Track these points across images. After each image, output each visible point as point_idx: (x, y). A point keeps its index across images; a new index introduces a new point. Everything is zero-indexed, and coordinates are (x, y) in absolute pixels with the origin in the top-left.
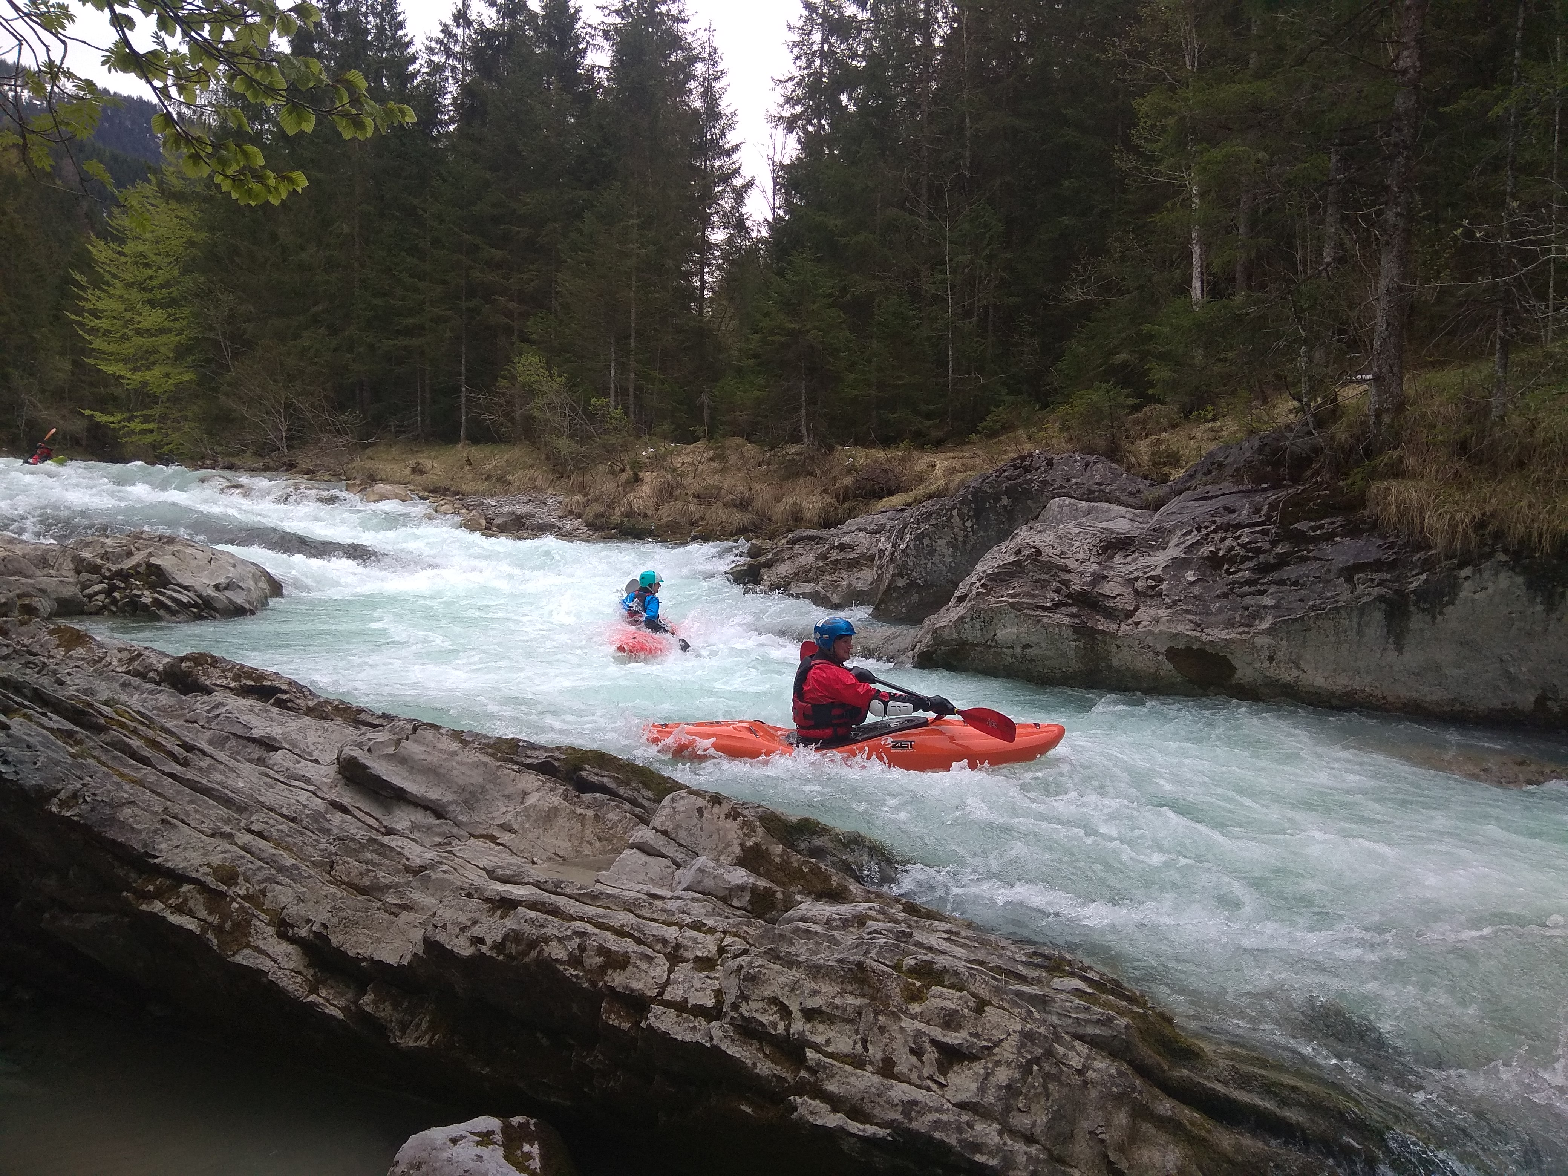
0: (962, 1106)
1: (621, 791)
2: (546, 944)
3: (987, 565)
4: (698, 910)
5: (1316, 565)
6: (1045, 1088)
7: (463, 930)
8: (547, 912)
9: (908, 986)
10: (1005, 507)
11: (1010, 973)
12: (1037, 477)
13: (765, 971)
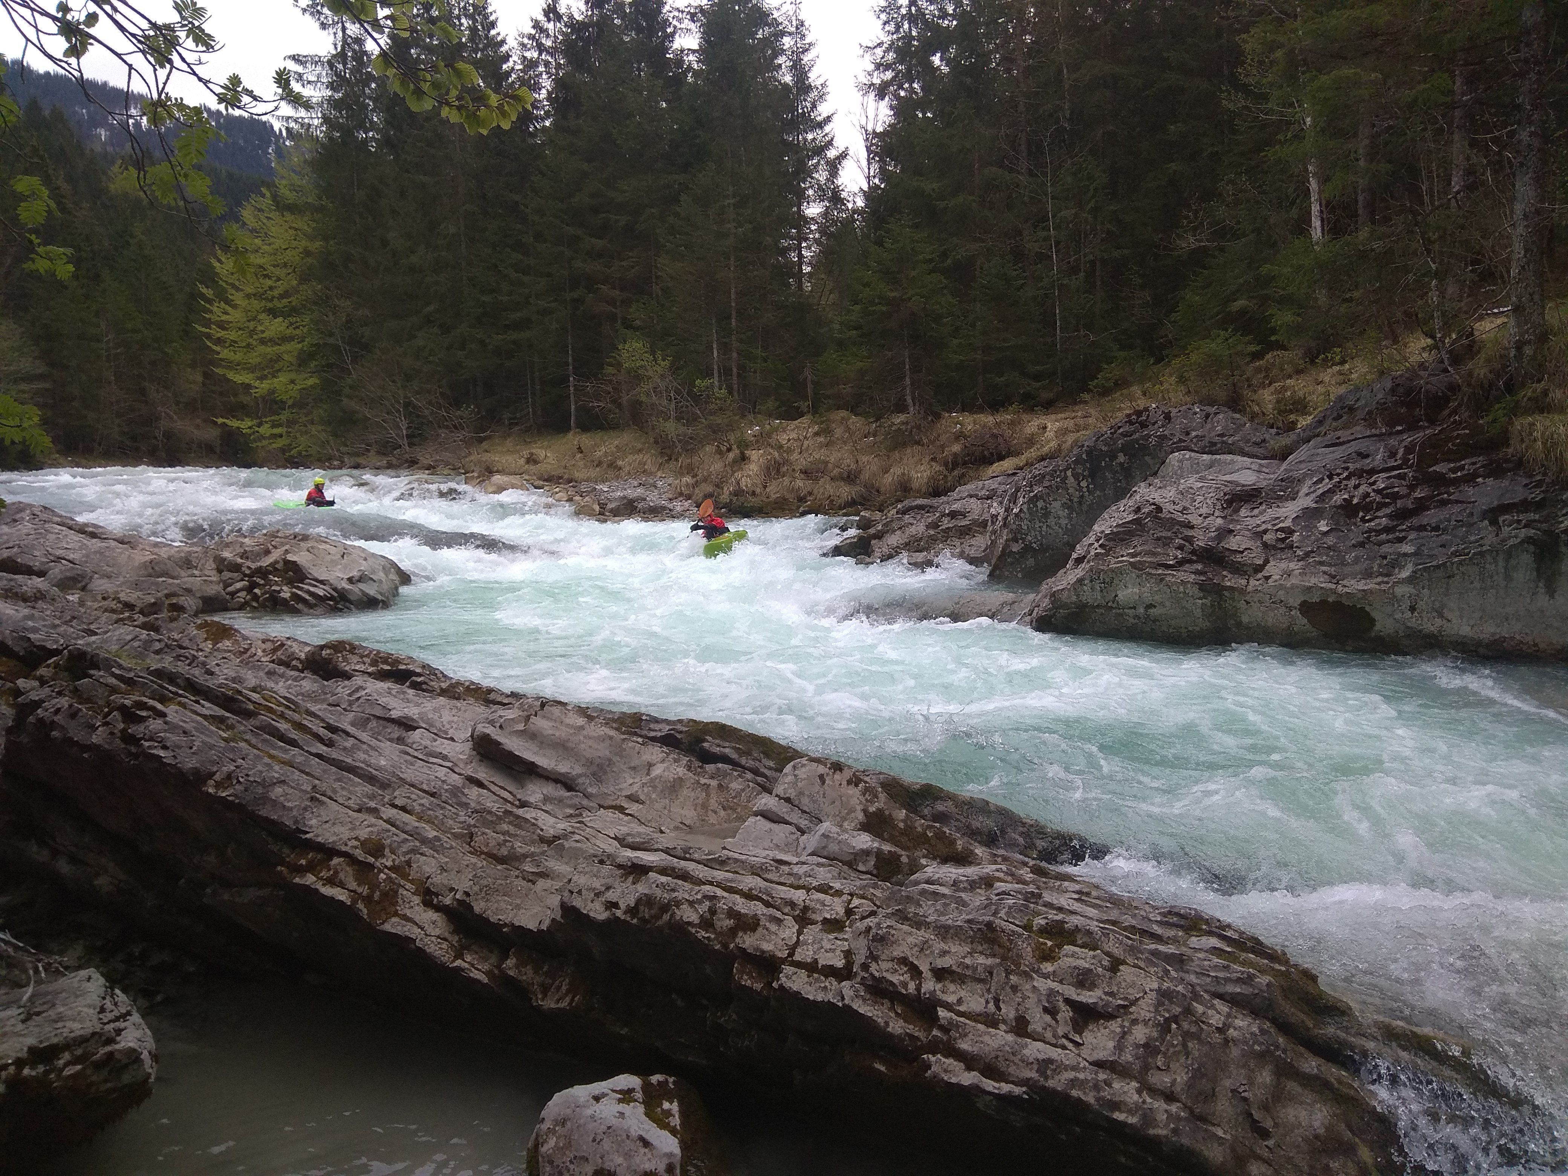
0: (1099, 1064)
1: (743, 761)
2: (678, 907)
3: (1104, 525)
4: (824, 875)
5: (1457, 508)
6: (1184, 1045)
7: (597, 895)
8: (678, 877)
9: (1039, 946)
10: (1121, 464)
11: (1144, 933)
12: (1155, 431)
13: (893, 932)
